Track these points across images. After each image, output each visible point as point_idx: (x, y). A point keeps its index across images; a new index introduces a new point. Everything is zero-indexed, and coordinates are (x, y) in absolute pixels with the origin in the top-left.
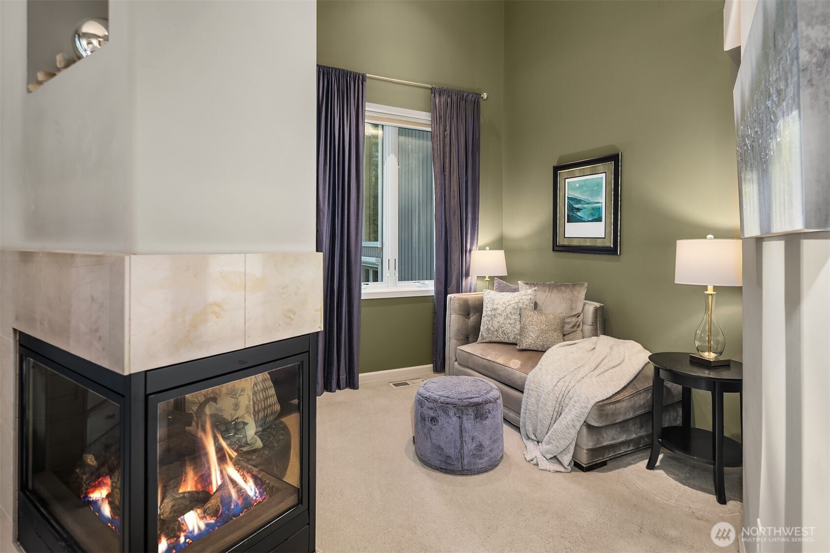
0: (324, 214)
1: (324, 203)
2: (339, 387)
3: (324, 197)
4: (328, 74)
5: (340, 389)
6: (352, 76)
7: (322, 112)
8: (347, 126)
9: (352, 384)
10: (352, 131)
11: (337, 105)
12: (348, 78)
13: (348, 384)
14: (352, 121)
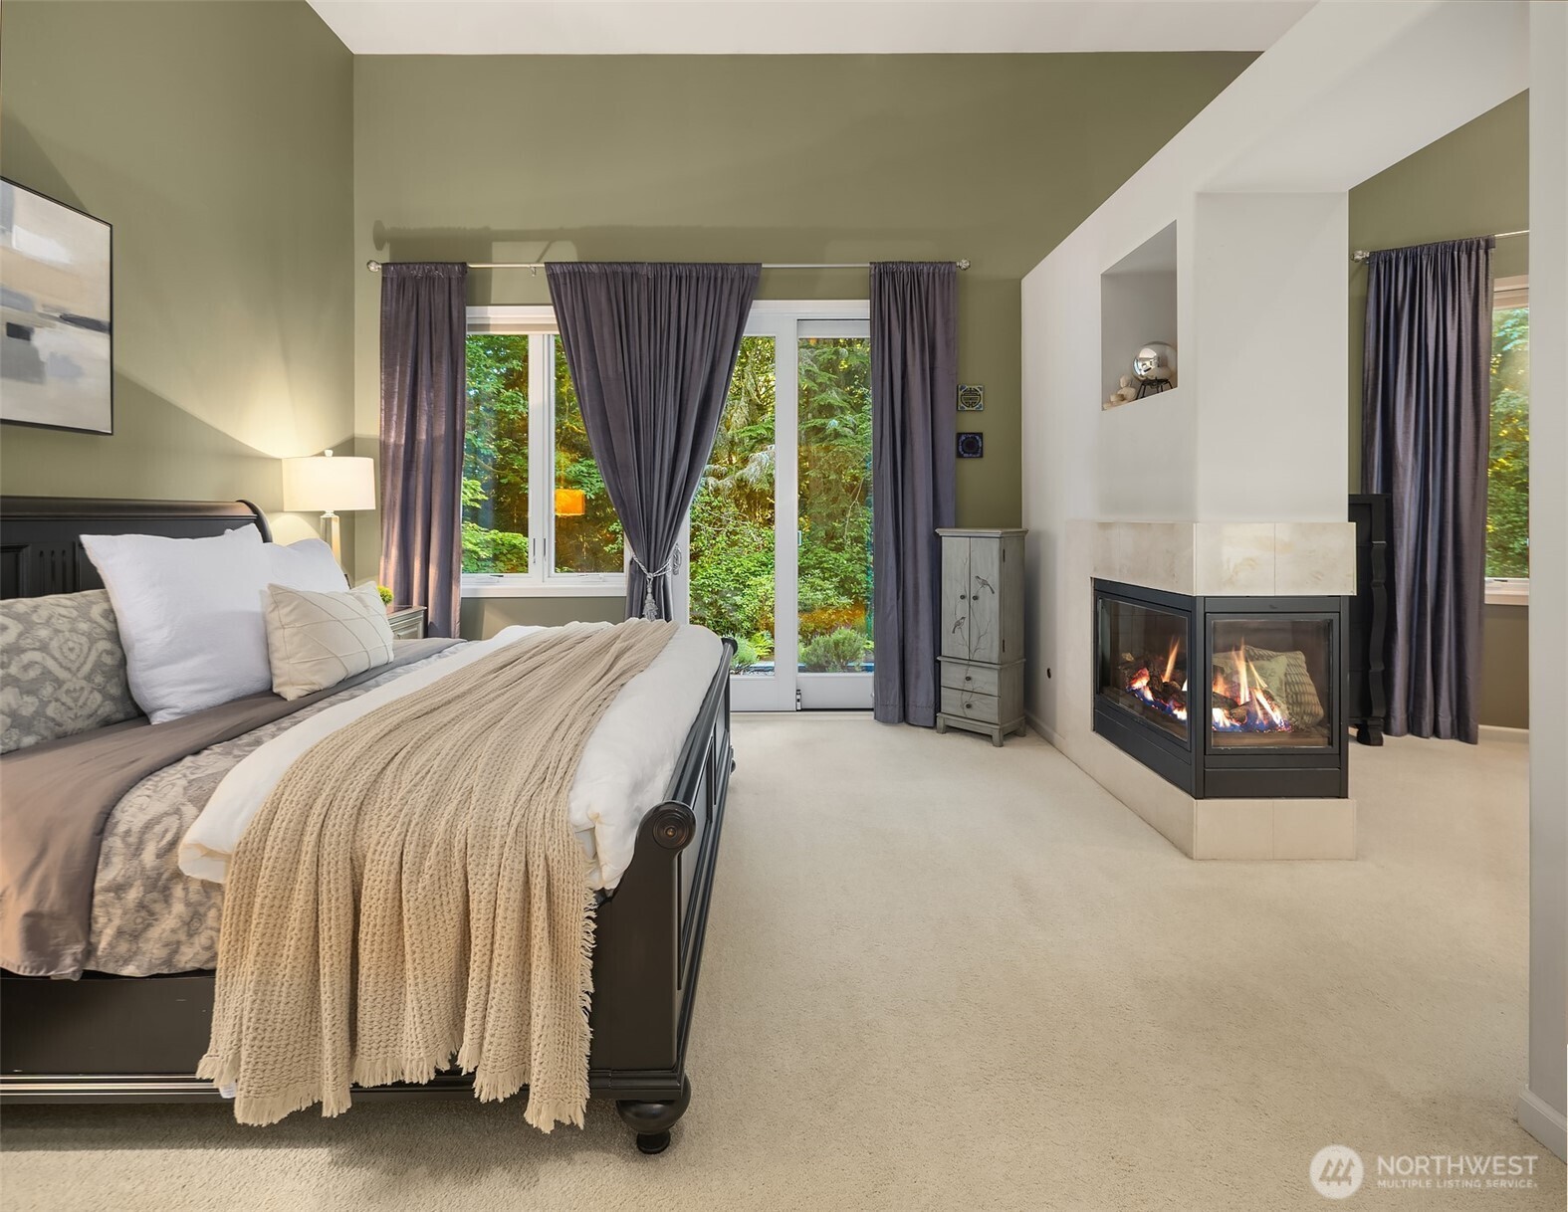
0: (1405, 470)
1: (1406, 453)
2: (1436, 733)
3: (1406, 445)
4: (1414, 258)
5: (1439, 737)
6: (1464, 247)
7: (1402, 318)
8: (1453, 329)
9: (1463, 732)
10: (1464, 334)
11: (1433, 300)
12: (1456, 253)
13: (1456, 732)
14: (1463, 319)
